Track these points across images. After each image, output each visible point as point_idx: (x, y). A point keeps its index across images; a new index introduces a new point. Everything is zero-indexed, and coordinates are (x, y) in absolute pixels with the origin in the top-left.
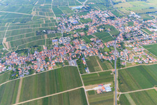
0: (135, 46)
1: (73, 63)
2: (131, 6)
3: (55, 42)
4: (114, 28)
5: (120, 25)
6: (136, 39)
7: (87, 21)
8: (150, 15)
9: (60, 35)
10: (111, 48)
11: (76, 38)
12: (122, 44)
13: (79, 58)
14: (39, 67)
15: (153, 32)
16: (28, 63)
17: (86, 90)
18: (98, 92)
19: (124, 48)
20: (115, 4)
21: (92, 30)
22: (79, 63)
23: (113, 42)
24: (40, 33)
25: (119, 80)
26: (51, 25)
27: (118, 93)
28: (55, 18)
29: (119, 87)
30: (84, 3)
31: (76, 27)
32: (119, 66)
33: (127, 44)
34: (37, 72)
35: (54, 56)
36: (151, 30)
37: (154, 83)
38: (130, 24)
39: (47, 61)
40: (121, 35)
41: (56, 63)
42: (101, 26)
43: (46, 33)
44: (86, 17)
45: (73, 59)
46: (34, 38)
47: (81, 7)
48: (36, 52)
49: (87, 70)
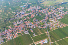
0: (54, 20)
1: (26, 32)
2: (48, 3)
3: (15, 24)
4: (43, 14)
5: (45, 12)
6: (54, 17)
7: (29, 12)
8: (58, 6)
9: (17, 20)
10: (43, 23)
11: (25, 20)
12: (48, 20)
13: (29, 29)
14: (9, 37)
15: (61, 13)
16: (2, 36)
17: (36, 44)
18: (42, 44)
19: (50, 22)
20: (41, 3)
21: (33, 15)
22: (29, 32)
23: (44, 20)
24: (6, 21)
25: (50, 36)
26: (11, 16)
27: (51, 42)
28: (13, 12)
29: (51, 40)
30: (26, 4)
31: (25, 15)
32: (49, 30)
33: (50, 20)
34: (8, 40)
35: (16, 31)
36: (60, 12)
37: (66, 35)
38: (50, 11)
39: (13, 34)
40: (47, 16)
41: (18, 34)
42: (36, 14)
43: (10, 20)
44: (28, 10)
45: (26, 30)
46: (3, 23)
47: (25, 6)
48: (6, 30)
49: (34, 35)
